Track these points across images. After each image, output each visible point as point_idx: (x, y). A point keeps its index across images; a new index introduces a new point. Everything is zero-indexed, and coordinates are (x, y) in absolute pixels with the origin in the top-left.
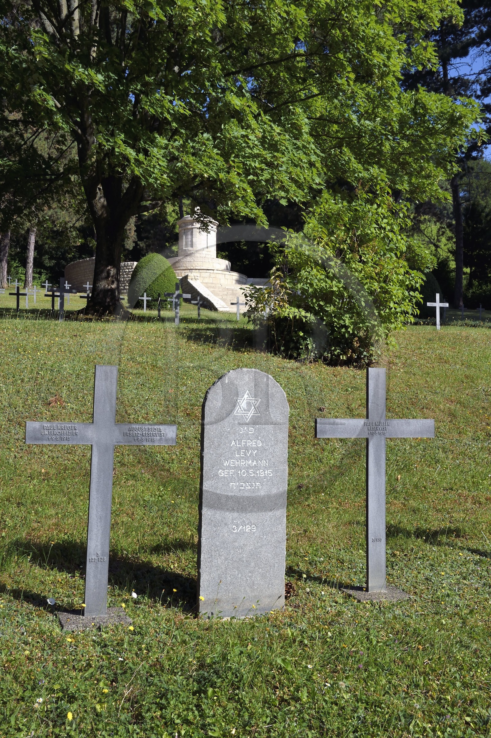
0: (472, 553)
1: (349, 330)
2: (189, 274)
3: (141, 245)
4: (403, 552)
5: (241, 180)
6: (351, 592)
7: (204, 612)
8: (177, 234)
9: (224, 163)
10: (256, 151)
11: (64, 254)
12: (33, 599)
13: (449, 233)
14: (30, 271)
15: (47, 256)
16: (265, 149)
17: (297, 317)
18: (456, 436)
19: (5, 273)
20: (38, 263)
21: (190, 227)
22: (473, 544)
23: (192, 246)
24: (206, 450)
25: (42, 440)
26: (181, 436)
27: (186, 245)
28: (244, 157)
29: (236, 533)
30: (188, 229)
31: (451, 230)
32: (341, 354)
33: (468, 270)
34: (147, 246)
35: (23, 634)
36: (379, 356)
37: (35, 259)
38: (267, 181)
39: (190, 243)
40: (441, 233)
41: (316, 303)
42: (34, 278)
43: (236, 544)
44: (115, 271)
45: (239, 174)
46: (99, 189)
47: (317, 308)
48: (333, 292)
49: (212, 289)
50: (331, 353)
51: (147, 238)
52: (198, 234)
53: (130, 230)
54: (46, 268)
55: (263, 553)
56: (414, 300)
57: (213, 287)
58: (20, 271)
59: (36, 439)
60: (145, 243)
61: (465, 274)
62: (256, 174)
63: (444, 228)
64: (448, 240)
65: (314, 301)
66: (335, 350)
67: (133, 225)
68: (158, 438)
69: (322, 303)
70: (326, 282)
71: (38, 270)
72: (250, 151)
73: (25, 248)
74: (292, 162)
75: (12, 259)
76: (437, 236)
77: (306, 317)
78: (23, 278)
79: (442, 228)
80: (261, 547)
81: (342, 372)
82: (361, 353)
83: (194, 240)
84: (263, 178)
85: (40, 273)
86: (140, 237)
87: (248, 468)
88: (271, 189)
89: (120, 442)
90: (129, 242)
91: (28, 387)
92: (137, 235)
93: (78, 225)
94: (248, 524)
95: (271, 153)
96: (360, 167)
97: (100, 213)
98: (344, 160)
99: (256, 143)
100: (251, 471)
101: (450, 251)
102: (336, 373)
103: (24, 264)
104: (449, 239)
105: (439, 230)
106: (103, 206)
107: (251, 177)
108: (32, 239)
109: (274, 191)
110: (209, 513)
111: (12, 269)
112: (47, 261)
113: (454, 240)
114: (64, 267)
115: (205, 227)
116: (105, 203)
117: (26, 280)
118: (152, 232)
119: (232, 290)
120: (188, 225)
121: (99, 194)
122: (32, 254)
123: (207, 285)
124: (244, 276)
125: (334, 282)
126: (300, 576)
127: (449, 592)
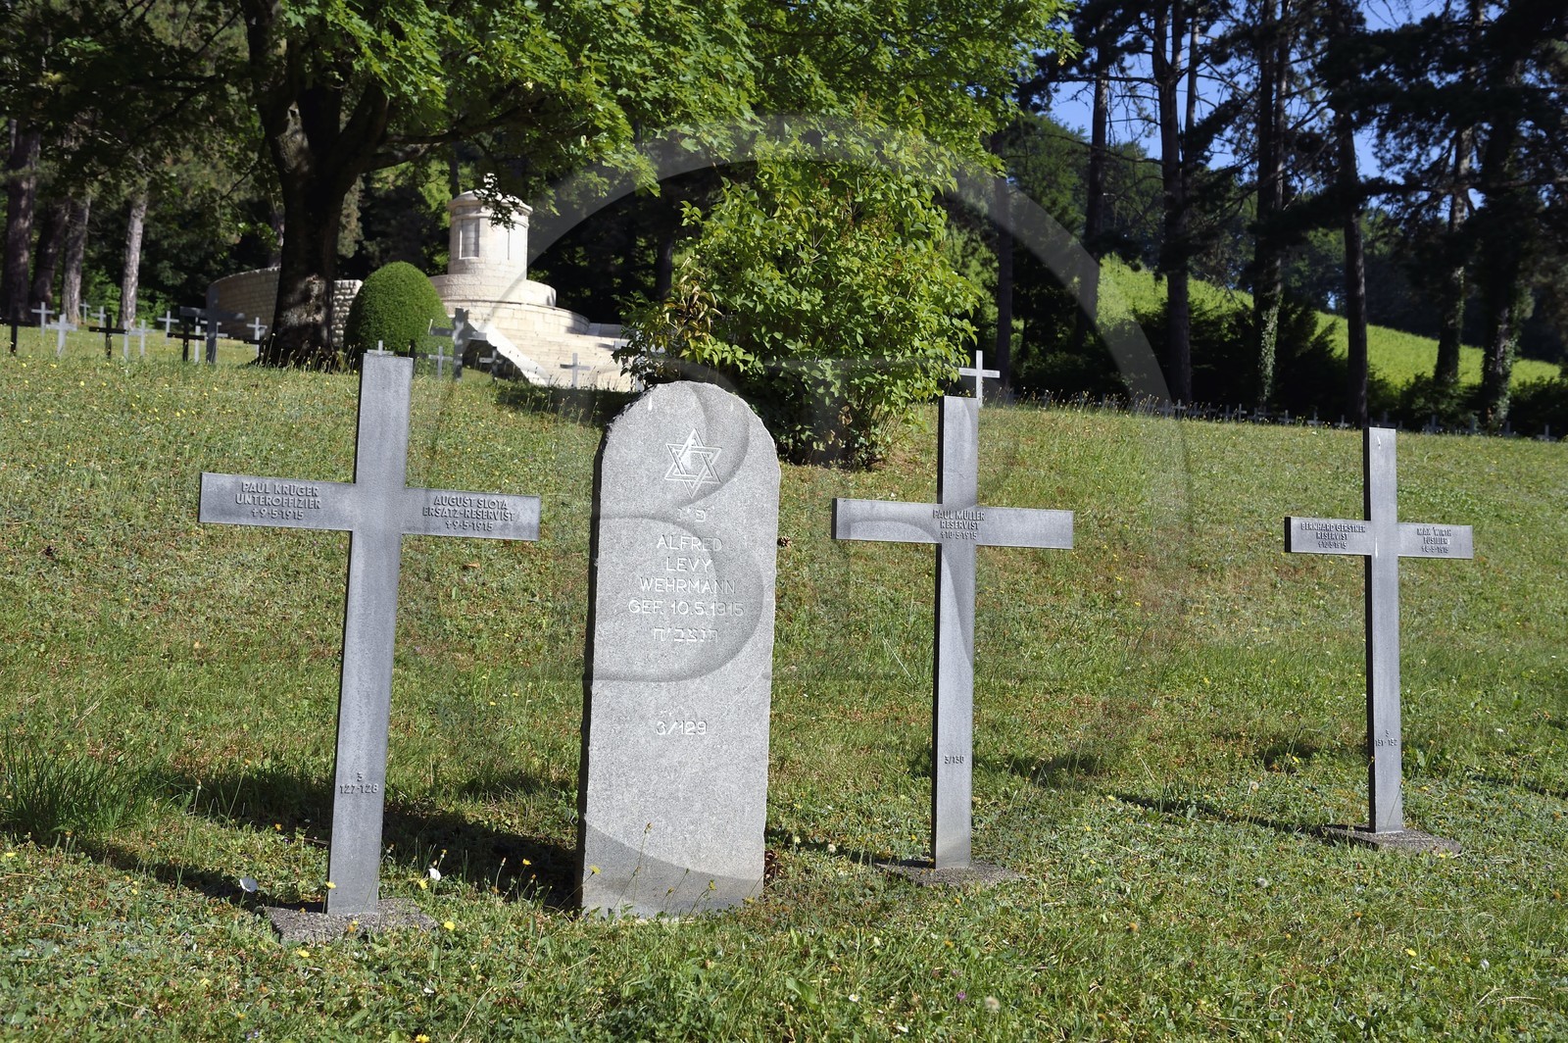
0: (1124, 801)
1: (832, 390)
2: (471, 310)
3: (371, 249)
4: (990, 799)
5: (604, 95)
6: (898, 869)
7: (592, 907)
8: (447, 230)
9: (567, 60)
10: (631, 40)
11: (204, 262)
12: (204, 883)
13: (984, 252)
14: (132, 293)
15: (166, 263)
16: (650, 37)
17: (729, 362)
18: (1051, 600)
19: (76, 295)
20: (147, 277)
21: (474, 214)
22: (1122, 785)
23: (477, 253)
24: (602, 555)
25: (239, 515)
26: (494, 585)
27: (465, 252)
28: (609, 50)
29: (665, 738)
30: (469, 219)
31: (988, 246)
32: (814, 440)
33: (1019, 324)
34: (382, 251)
35: (189, 948)
36: (888, 447)
37: (141, 268)
38: (654, 102)
39: (472, 247)
40: (970, 250)
41: (766, 333)
42: (139, 309)
43: (664, 761)
44: (323, 286)
45: (598, 83)
46: (293, 113)
47: (768, 346)
48: (800, 314)
49: (518, 342)
50: (794, 438)
51: (384, 235)
52: (489, 229)
53: (348, 216)
54: (165, 289)
55: (720, 782)
56: (961, 336)
57: (521, 338)
58: (109, 293)
59: (224, 512)
60: (379, 245)
61: (1015, 331)
62: (632, 86)
63: (976, 241)
64: (982, 265)
65: (763, 330)
66: (803, 431)
67: (354, 207)
68: (500, 523)
69: (778, 336)
70: (789, 293)
71: (149, 292)
72: (621, 39)
73: (121, 245)
74: (704, 67)
75: (91, 267)
76: (963, 257)
77: (745, 363)
78: (116, 308)
79: (973, 240)
80: (716, 769)
81: (817, 475)
82: (855, 439)
83: (482, 241)
84: (649, 95)
85: (152, 299)
86: (369, 233)
87: (691, 597)
88: (663, 119)
89: (415, 529)
90: (346, 242)
91: (155, 478)
92: (363, 229)
93: (237, 197)
94: (689, 719)
95: (664, 47)
96: (832, 95)
97: (294, 164)
98: (801, 80)
99: (632, 23)
100: (697, 604)
101: (985, 286)
102: (806, 476)
103: (118, 277)
104: (985, 263)
105: (966, 243)
106: (301, 150)
107: (623, 92)
108: (137, 228)
109: (669, 123)
110: (606, 692)
111: (92, 288)
112: (169, 273)
113: (996, 265)
114: (205, 288)
115: (502, 217)
116: (306, 143)
117: (121, 312)
118: (393, 222)
119: (560, 345)
120: (469, 211)
121: (292, 123)
122: (135, 258)
123: (509, 336)
124: (584, 320)
125: (805, 293)
126: (789, 841)
127: (1100, 868)
